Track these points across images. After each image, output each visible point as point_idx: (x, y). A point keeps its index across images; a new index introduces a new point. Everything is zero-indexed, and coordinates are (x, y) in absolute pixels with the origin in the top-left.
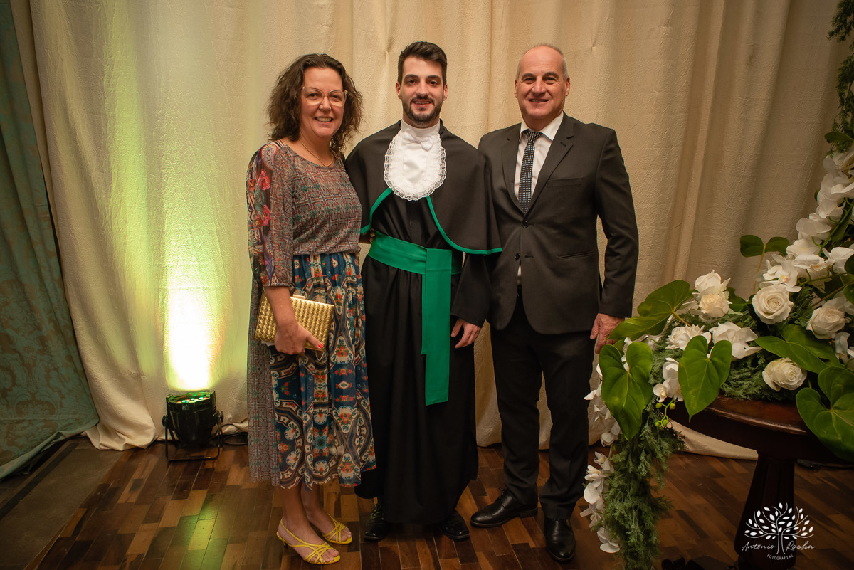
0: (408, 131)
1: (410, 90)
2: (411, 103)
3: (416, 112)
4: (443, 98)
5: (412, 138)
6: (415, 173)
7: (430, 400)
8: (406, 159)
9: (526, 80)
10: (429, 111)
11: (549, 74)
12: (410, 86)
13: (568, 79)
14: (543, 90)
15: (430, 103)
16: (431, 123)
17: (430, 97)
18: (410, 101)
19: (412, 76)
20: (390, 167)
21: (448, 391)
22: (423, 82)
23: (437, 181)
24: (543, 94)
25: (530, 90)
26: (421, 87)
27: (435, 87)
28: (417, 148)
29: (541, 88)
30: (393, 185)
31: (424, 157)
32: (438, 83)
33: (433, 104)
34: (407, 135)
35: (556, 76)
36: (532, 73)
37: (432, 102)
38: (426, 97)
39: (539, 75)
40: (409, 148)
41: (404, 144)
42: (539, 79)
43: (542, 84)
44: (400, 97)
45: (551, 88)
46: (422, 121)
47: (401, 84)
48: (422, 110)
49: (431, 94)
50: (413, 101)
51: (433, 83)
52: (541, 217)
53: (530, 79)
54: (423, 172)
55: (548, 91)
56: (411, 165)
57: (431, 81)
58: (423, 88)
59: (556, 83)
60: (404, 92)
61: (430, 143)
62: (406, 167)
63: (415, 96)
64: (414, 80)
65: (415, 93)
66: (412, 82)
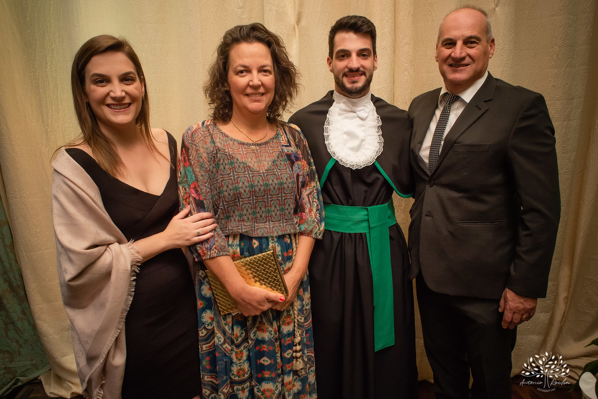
0: (344, 103)
1: (341, 64)
2: (343, 77)
3: (348, 85)
4: (374, 68)
5: (348, 109)
6: (356, 143)
7: (378, 347)
8: (345, 129)
9: (446, 45)
10: (361, 81)
11: (471, 37)
12: (341, 60)
13: (493, 41)
14: (463, 55)
15: (362, 75)
16: (363, 93)
17: (362, 69)
18: (341, 75)
19: (343, 51)
20: (330, 137)
21: (394, 335)
22: (354, 56)
23: (377, 149)
24: (464, 58)
25: (450, 56)
26: (352, 61)
27: (366, 59)
28: (354, 117)
29: (461, 53)
30: (337, 155)
31: (362, 125)
32: (369, 55)
33: (365, 75)
34: (343, 106)
35: (479, 39)
36: (452, 37)
37: (364, 74)
38: (358, 70)
39: (459, 39)
40: (346, 118)
41: (340, 114)
42: (459, 43)
43: (462, 49)
44: (332, 71)
45: (472, 52)
46: (354, 93)
47: (332, 58)
48: (354, 82)
49: (363, 66)
50: (345, 75)
51: (364, 55)
52: (444, 179)
53: (450, 44)
54: (363, 141)
55: (469, 55)
56: (350, 134)
57: (362, 54)
58: (355, 62)
59: (478, 47)
60: (336, 66)
61: (366, 112)
62: (345, 136)
63: (346, 70)
64: (345, 54)
65: (347, 67)
66: (343, 56)
